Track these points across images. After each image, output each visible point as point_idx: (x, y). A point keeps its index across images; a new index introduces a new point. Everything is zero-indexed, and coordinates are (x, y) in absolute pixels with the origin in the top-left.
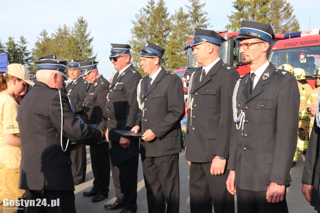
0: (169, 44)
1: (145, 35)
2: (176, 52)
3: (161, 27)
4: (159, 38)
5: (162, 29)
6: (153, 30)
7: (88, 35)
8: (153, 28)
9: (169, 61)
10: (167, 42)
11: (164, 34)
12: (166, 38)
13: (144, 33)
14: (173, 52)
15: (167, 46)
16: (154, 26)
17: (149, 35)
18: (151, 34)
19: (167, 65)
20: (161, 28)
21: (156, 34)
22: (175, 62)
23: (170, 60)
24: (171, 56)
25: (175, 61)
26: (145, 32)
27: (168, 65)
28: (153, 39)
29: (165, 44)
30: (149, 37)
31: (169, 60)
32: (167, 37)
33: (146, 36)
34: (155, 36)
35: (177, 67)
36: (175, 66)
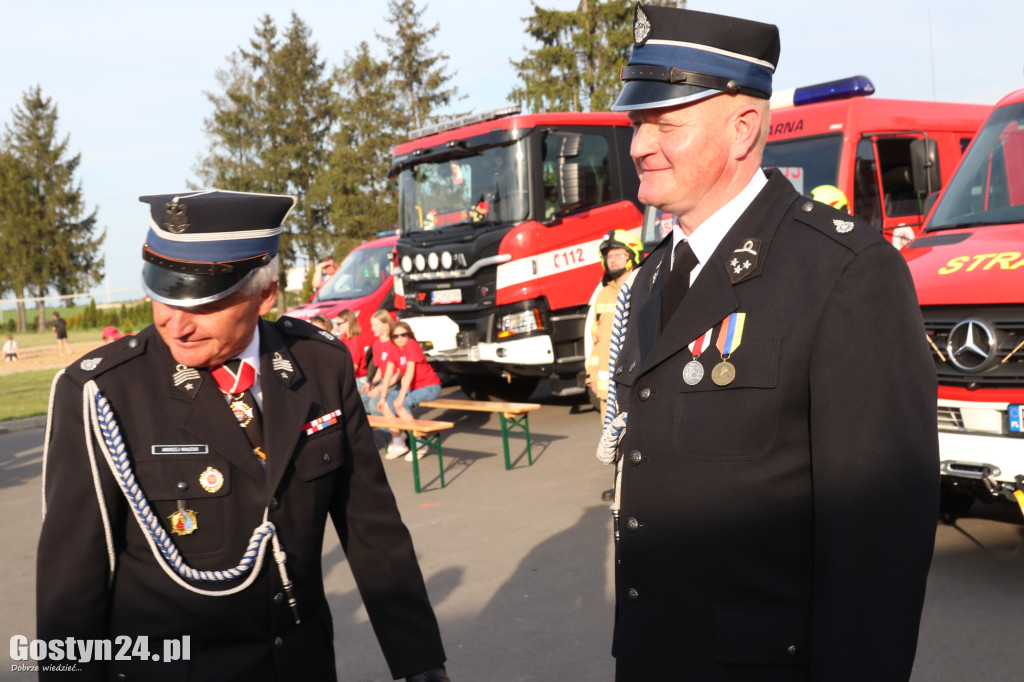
0: (332, 162)
1: (252, 136)
2: (356, 184)
3: (303, 107)
4: (298, 145)
5: (307, 115)
6: (277, 118)
7: (62, 148)
8: (275, 112)
9: (337, 216)
10: (325, 155)
11: (315, 129)
12: (322, 141)
13: (249, 132)
14: (349, 186)
15: (327, 168)
16: (278, 108)
17: (264, 137)
18: (272, 133)
19: (331, 228)
20: (302, 111)
21: (289, 131)
22: (357, 218)
23: (341, 212)
24: (342, 198)
25: (357, 214)
26: (251, 126)
27: (336, 230)
28: (279, 149)
29: (320, 160)
30: (267, 142)
31: (338, 213)
32: (326, 139)
33: (255, 138)
34: (287, 139)
35: (364, 232)
36: (358, 229)
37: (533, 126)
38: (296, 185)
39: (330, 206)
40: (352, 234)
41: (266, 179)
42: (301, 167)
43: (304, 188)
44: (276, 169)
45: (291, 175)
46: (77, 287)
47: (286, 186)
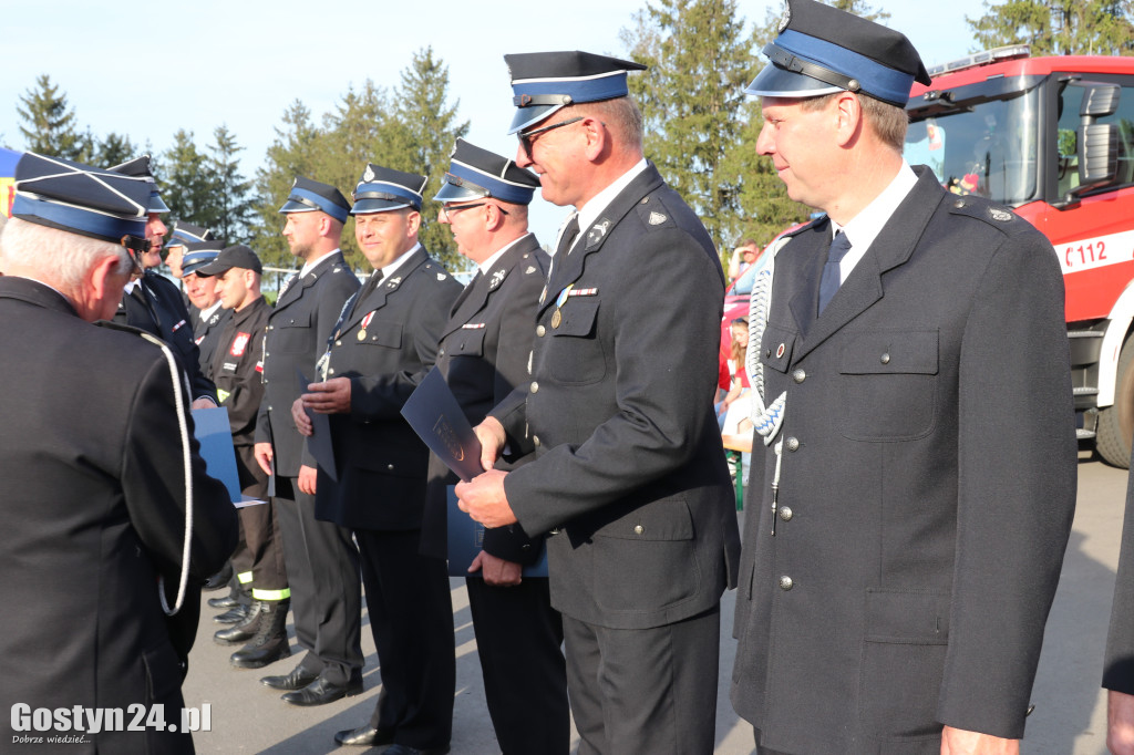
0: (745, 135)
1: (656, 104)
3: (716, 72)
4: (708, 115)
5: (720, 82)
6: (686, 84)
7: (451, 114)
8: (684, 77)
9: (748, 198)
10: (738, 127)
11: (728, 97)
12: (735, 112)
13: (652, 100)
15: (739, 142)
16: (687, 73)
17: (670, 106)
18: (680, 101)
19: (740, 212)
20: (714, 77)
21: (699, 99)
22: (772, 201)
23: (754, 193)
24: (756, 177)
25: (772, 196)
26: (656, 93)
27: (746, 214)
28: (686, 119)
29: (732, 134)
30: (673, 110)
31: (750, 194)
32: (740, 109)
33: (660, 107)
34: (695, 109)
35: (780, 217)
36: (772, 214)
37: (1048, 72)
38: (703, 162)
39: (741, 185)
40: (765, 219)
41: (670, 153)
42: (709, 141)
43: (711, 164)
44: (681, 141)
45: (698, 150)
46: (459, 265)
47: (692, 162)
